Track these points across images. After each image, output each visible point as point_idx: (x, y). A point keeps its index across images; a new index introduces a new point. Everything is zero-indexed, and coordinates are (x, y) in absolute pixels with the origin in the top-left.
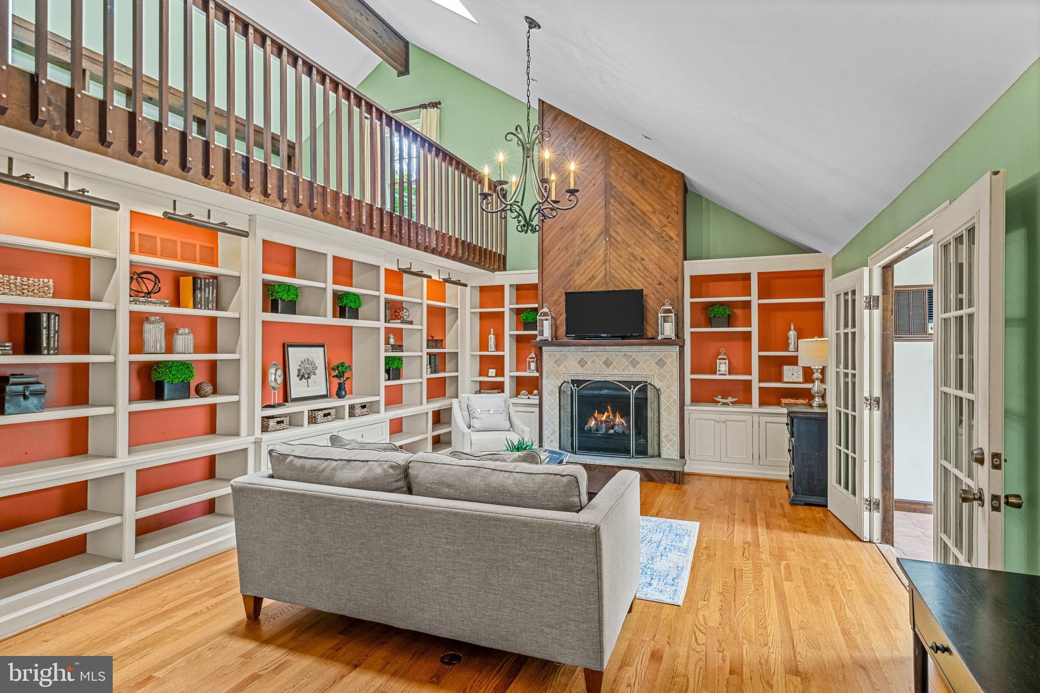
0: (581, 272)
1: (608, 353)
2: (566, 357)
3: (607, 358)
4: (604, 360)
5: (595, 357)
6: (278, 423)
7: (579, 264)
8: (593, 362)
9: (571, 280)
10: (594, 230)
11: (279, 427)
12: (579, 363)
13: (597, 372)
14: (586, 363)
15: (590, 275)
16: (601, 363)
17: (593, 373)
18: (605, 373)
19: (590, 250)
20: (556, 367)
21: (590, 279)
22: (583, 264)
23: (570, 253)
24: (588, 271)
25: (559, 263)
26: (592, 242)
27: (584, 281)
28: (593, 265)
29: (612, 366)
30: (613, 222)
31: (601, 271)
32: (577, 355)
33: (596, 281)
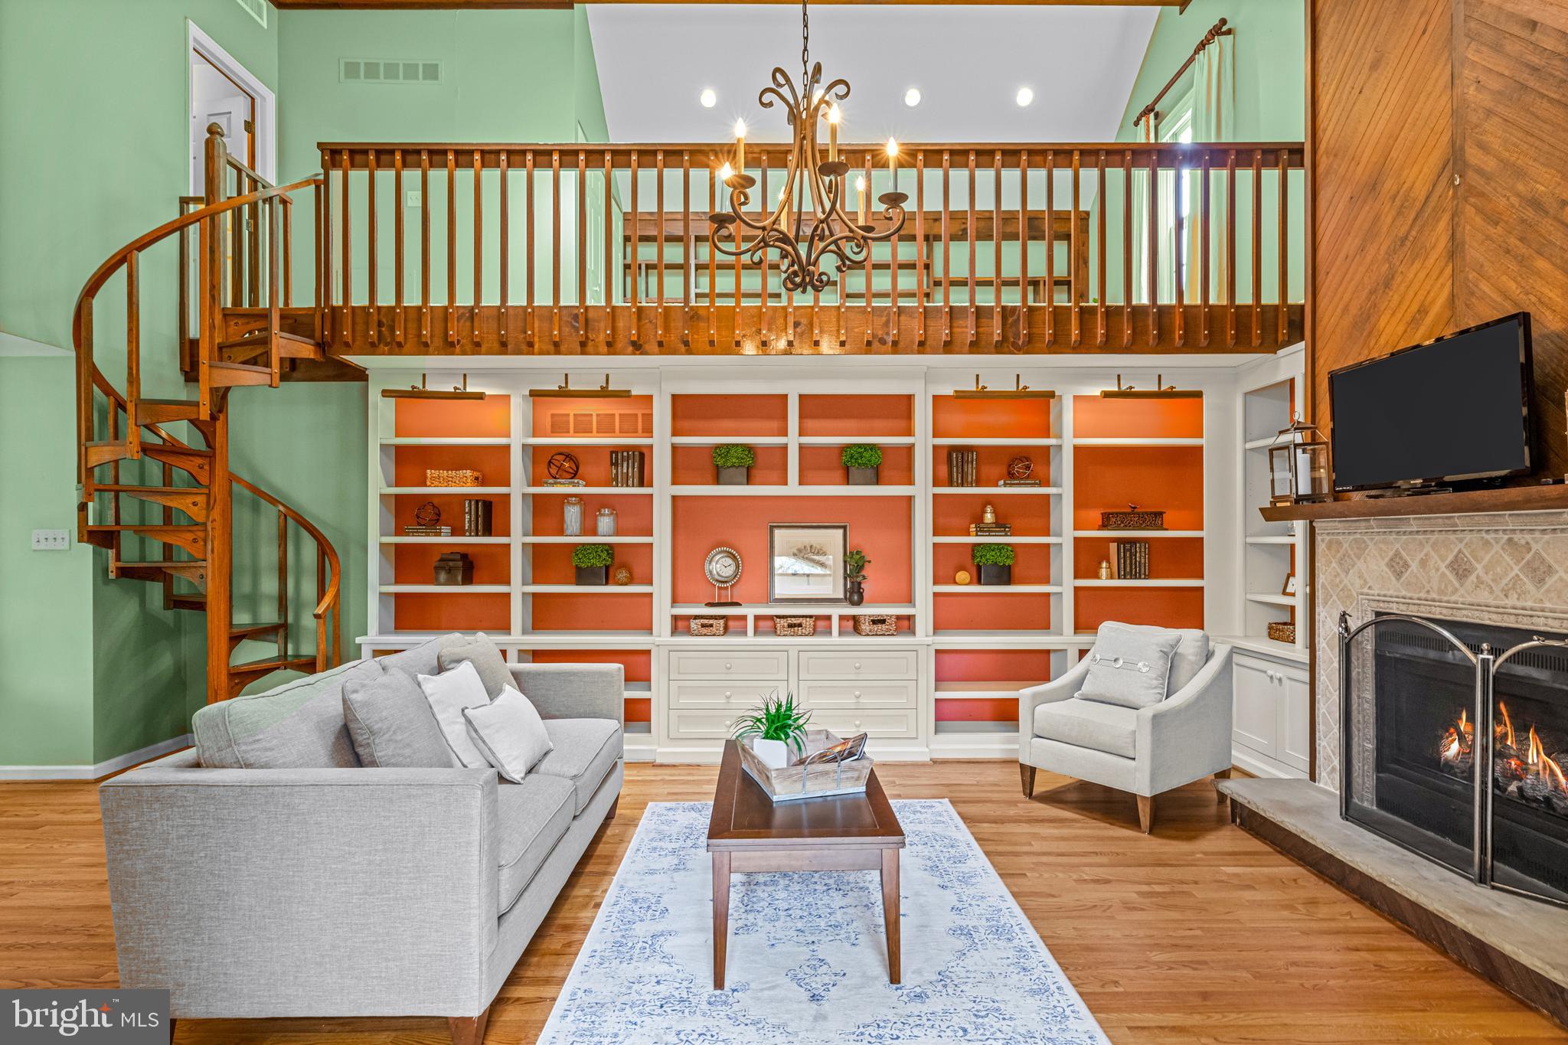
0: (1393, 305)
1: (1460, 535)
2: (1361, 548)
3: (1460, 551)
4: (1450, 558)
5: (1428, 548)
6: (703, 626)
7: (1387, 284)
8: (1423, 563)
9: (1371, 332)
10: (1425, 169)
11: (704, 631)
12: (1390, 565)
13: (1434, 595)
14: (1406, 565)
15: (1415, 308)
16: (1443, 569)
17: (1423, 595)
18: (1453, 598)
19: (1414, 233)
20: (1343, 576)
21: (1414, 318)
22: (1398, 279)
23: (1369, 258)
24: (1411, 293)
25: (1347, 296)
26: (1418, 205)
27: (1401, 329)
28: (1422, 275)
29: (1473, 578)
30: (1474, 118)
31: (1443, 285)
32: (1384, 542)
33: (1429, 319)
